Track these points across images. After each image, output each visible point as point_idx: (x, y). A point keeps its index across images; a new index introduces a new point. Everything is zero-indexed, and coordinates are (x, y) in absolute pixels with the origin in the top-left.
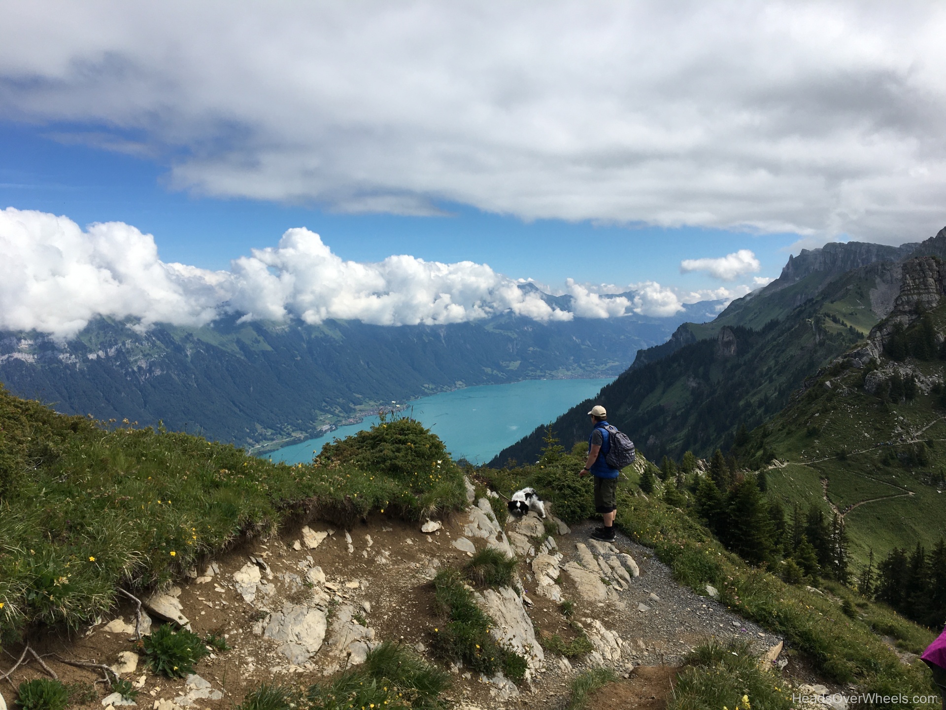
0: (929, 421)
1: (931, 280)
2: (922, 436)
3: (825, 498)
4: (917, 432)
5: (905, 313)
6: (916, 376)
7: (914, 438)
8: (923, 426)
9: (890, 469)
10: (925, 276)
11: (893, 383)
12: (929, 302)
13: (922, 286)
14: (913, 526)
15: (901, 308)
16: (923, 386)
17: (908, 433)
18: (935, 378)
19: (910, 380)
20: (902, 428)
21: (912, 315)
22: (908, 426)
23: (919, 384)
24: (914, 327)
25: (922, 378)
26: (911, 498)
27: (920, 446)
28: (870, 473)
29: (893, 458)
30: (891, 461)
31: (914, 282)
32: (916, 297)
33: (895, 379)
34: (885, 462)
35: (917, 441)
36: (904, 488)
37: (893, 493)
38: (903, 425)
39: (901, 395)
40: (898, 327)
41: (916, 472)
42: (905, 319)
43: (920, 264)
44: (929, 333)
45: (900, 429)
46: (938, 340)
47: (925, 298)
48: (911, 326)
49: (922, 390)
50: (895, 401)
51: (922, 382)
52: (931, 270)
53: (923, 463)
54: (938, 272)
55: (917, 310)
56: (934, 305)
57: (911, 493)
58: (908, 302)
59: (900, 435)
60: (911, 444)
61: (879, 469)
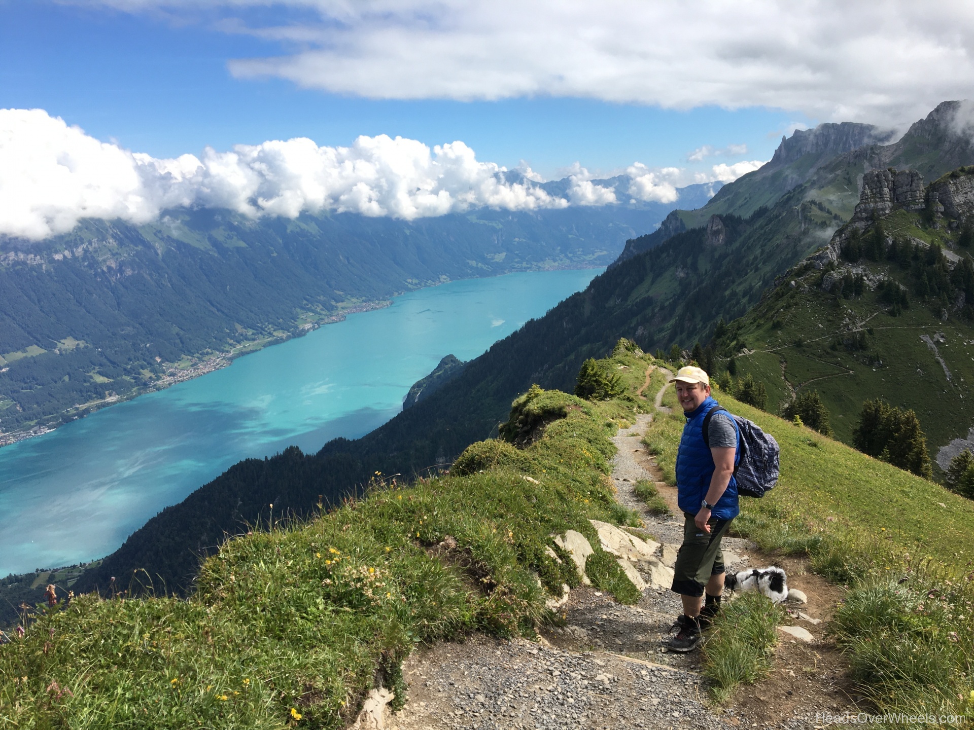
0: (872, 313)
1: (886, 190)
2: (865, 326)
3: (783, 378)
4: (861, 322)
5: (862, 219)
6: (866, 275)
7: (859, 327)
8: (867, 317)
9: (836, 353)
10: (881, 187)
11: (845, 283)
12: (883, 209)
13: (878, 195)
14: (851, 398)
15: (859, 215)
16: (871, 284)
17: (854, 323)
18: (882, 277)
19: (859, 279)
20: (850, 319)
21: (868, 221)
22: (854, 317)
23: (867, 282)
24: (869, 231)
25: (871, 277)
26: (851, 375)
27: (862, 334)
28: (820, 356)
29: (839, 344)
30: (838, 347)
31: (872, 192)
32: (872, 205)
33: (847, 279)
34: (833, 348)
35: (861, 329)
36: (847, 368)
37: (837, 372)
38: (851, 317)
39: (851, 292)
40: (854, 233)
41: (857, 355)
42: (860, 225)
43: (877, 176)
44: (879, 238)
45: (847, 320)
46: (887, 242)
47: (880, 205)
48: (866, 231)
49: (869, 287)
50: (846, 297)
51: (870, 280)
52: (887, 180)
53: (863, 347)
54: (893, 182)
55: (873, 217)
56: (887, 212)
57: (851, 372)
58: (865, 210)
59: (847, 325)
60: (855, 333)
61: (828, 353)
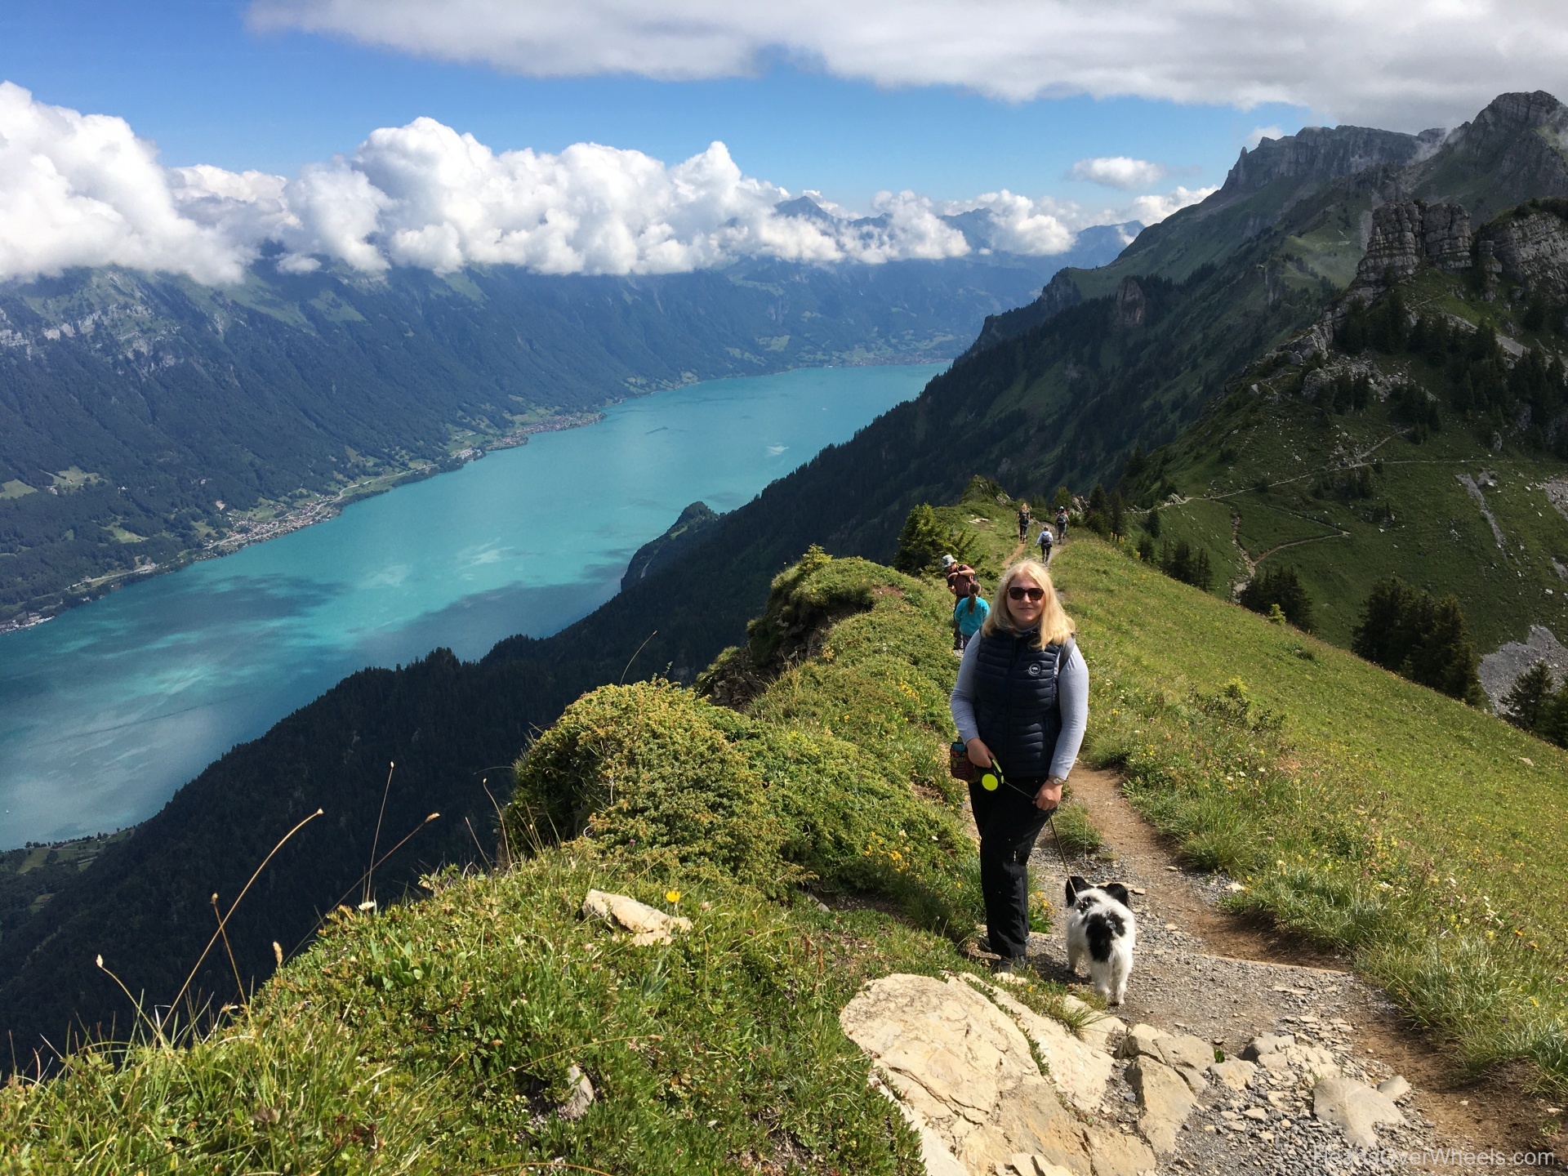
0: (1381, 437)
1: (1410, 235)
2: (1369, 458)
3: (1234, 542)
4: (1363, 452)
5: (1368, 284)
6: (1373, 376)
7: (1359, 461)
8: (1372, 444)
9: (1322, 502)
10: (1402, 230)
11: (1339, 387)
12: (1404, 268)
13: (1396, 244)
14: (1343, 575)
15: (1364, 276)
16: (1380, 390)
17: (1351, 454)
18: (1398, 378)
19: (1362, 382)
20: (1345, 448)
21: (1378, 287)
22: (1352, 444)
23: (1374, 387)
24: (1379, 304)
25: (1381, 378)
26: (1345, 539)
27: (1364, 472)
28: (1296, 508)
29: (1327, 488)
30: (1325, 493)
31: (1387, 239)
32: (1386, 261)
33: (1342, 381)
34: (1317, 494)
35: (1362, 464)
36: (1338, 527)
37: (1321, 533)
38: (1349, 445)
39: (1348, 403)
40: (1357, 305)
41: (1356, 506)
42: (1367, 293)
43: (1396, 211)
44: (1396, 313)
45: (1341, 449)
46: (1409, 322)
47: (1399, 261)
48: (1376, 303)
49: (1378, 395)
50: (1340, 411)
51: (1379, 384)
52: (1410, 220)
53: (1365, 494)
54: (1422, 222)
55: (1387, 279)
56: (1410, 272)
57: (1345, 533)
58: (1375, 269)
59: (1340, 457)
60: (1353, 469)
61: (1308, 503)
